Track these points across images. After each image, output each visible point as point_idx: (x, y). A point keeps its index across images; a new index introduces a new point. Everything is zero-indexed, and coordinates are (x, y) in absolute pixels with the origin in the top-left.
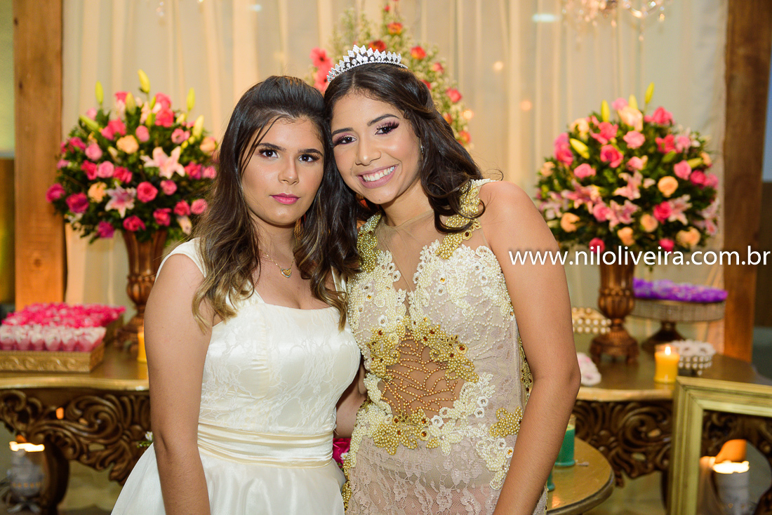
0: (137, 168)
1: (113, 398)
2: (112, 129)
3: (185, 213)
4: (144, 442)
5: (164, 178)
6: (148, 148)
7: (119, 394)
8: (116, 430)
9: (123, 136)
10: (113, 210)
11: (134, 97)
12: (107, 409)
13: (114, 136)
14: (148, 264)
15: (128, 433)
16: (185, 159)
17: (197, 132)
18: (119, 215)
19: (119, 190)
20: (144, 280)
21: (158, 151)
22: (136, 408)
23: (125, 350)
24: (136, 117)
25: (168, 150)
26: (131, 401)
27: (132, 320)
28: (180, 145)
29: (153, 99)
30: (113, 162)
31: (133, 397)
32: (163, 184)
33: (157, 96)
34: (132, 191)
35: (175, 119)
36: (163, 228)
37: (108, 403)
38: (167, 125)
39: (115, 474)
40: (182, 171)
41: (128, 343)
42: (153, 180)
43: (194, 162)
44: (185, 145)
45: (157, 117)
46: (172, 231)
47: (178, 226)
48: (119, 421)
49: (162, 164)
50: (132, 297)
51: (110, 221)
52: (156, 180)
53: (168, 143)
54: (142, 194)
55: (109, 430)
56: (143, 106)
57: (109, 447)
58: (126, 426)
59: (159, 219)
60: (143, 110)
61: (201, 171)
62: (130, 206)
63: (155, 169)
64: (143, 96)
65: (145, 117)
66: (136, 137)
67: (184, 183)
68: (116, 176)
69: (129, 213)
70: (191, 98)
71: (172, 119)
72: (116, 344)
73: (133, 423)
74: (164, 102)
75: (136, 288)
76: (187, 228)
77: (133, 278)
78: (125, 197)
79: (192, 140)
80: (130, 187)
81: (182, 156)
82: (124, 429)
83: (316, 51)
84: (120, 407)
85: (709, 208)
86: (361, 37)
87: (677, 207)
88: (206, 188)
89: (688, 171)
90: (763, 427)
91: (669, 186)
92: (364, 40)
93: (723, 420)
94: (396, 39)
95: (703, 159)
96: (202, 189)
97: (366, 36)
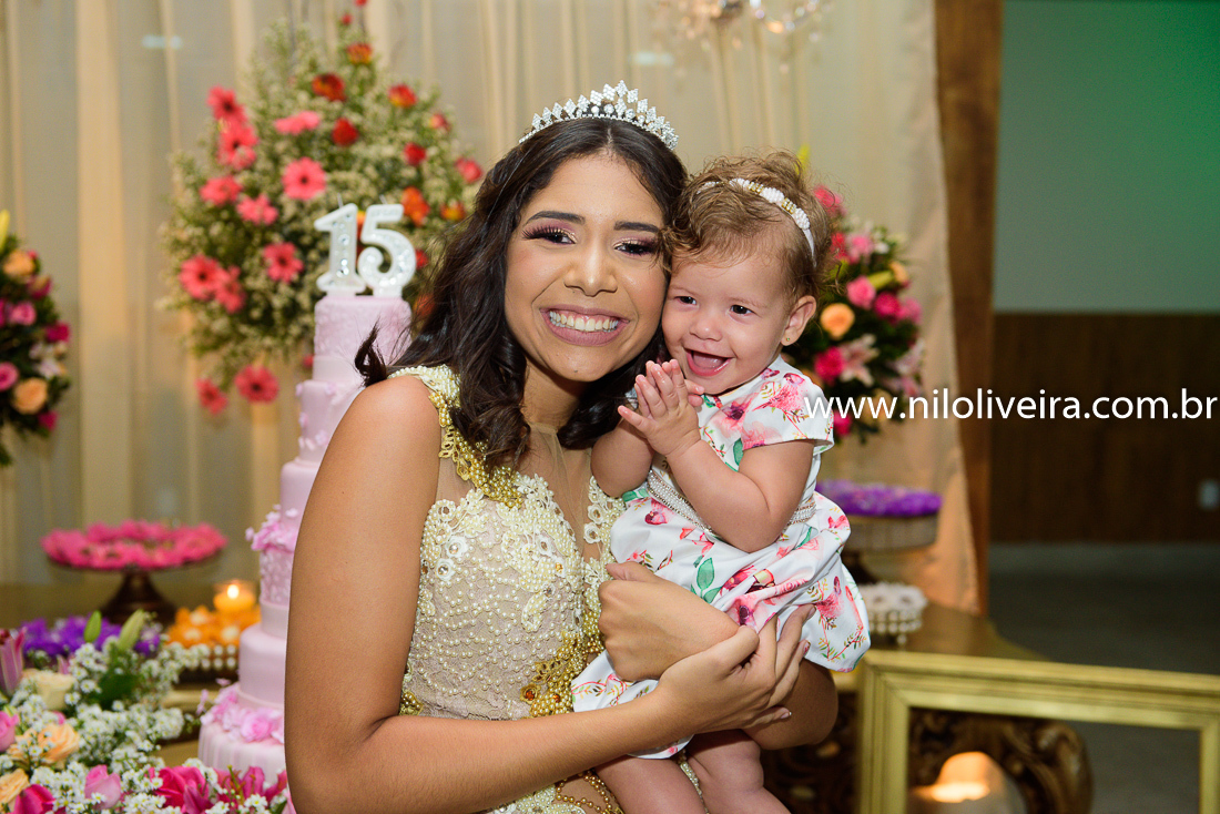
85: (907, 356)
86: (300, 69)
87: (854, 356)
88: (16, 342)
89: (871, 294)
90: (1009, 730)
91: (840, 320)
92: (305, 74)
93: (943, 721)
94: (363, 73)
95: (892, 272)
96: (7, 346)
97: (308, 68)
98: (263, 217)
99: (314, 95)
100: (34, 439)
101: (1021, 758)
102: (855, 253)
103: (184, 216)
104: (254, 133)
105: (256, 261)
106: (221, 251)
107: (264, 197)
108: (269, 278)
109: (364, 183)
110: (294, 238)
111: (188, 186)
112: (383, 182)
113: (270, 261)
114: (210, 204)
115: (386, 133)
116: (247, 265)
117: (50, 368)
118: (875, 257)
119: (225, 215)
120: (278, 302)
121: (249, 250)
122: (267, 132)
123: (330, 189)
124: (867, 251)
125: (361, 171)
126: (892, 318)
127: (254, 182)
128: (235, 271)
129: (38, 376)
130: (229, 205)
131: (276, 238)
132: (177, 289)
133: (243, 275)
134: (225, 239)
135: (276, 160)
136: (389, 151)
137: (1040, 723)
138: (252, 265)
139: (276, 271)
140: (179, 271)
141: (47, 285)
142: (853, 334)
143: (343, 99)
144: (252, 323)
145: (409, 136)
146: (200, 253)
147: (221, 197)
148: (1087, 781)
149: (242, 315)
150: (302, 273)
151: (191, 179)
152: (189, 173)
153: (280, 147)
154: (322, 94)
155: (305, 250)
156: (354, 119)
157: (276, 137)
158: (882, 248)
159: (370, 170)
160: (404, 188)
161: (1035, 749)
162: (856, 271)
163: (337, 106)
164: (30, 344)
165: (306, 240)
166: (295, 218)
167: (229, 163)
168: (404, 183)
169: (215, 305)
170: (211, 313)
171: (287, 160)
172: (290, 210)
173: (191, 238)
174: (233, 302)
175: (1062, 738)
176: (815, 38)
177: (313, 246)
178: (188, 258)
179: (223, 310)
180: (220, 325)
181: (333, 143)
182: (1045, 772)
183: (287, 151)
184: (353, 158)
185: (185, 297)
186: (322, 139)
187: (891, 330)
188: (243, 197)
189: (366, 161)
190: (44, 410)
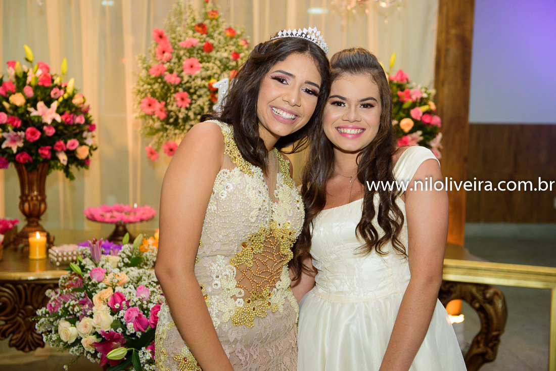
0: (25, 116)
1: (11, 286)
2: (5, 88)
3: (62, 150)
4: (35, 317)
5: (46, 124)
6: (33, 102)
7: (16, 283)
8: (14, 310)
9: (14, 93)
10: (7, 148)
11: (21, 65)
12: (6, 294)
13: (7, 93)
14: (35, 188)
15: (22, 311)
16: (61, 110)
17: (70, 90)
18: (12, 151)
19: (12, 133)
20: (32, 199)
21: (40, 104)
22: (29, 293)
23: (19, 251)
24: (23, 79)
25: (48, 104)
26: (24, 288)
27: (24, 229)
28: (57, 99)
29: (36, 66)
30: (6, 112)
31: (26, 285)
32: (45, 128)
33: (39, 64)
34: (22, 134)
35: (53, 81)
36: (46, 161)
37: (7, 290)
38: (47, 85)
39: (13, 342)
40: (59, 119)
41: (21, 246)
42: (37, 125)
43: (68, 112)
44: (61, 99)
45: (39, 79)
46: (52, 163)
47: (57, 159)
48: (16, 303)
49: (44, 114)
50: (24, 212)
51: (6, 156)
52: (39, 125)
53: (48, 98)
54: (29, 135)
55: (8, 310)
56: (28, 71)
57: (9, 322)
58: (21, 306)
59: (43, 154)
60: (29, 74)
61: (73, 119)
62: (21, 144)
63: (39, 117)
64: (29, 64)
65: (30, 79)
66: (24, 94)
67: (61, 128)
68: (9, 123)
69: (20, 150)
70: (64, 66)
71: (50, 81)
72: (12, 246)
73: (26, 304)
74: (44, 69)
75: (26, 205)
76: (64, 160)
77: (24, 198)
78: (16, 138)
79: (66, 96)
80: (20, 131)
81: (58, 108)
82: (19, 309)
83: (156, 31)
84: (16, 293)
85: (434, 140)
86: (189, 21)
87: (413, 139)
88: (78, 131)
89: (421, 114)
90: (474, 290)
91: (408, 125)
92: (191, 23)
93: (447, 286)
94: (214, 22)
95: (429, 105)
96: (74, 132)
97: (192, 21)
98: (175, 81)
99: (195, 31)
100: (83, 170)
101: (478, 302)
102: (414, 97)
103: (143, 81)
104: (171, 47)
105: (172, 99)
106: (158, 94)
107: (175, 73)
108: (177, 106)
109: (216, 67)
110: (187, 90)
111: (144, 68)
112: (222, 67)
113: (178, 99)
114: (153, 76)
115: (224, 47)
116: (168, 101)
117: (89, 142)
118: (422, 99)
119: (159, 80)
120: (181, 116)
121: (169, 95)
122: (176, 47)
123: (202, 70)
124: (419, 96)
125: (214, 63)
126: (429, 124)
127: (172, 67)
128: (163, 103)
129: (85, 144)
130: (161, 77)
131: (181, 90)
132: (139, 110)
133: (166, 105)
134: (159, 90)
135: (179, 58)
136: (225, 55)
137: (487, 287)
138: (170, 101)
139: (180, 103)
140: (140, 103)
141: (88, 108)
142: (413, 131)
143: (207, 33)
144: (170, 124)
145: (233, 48)
146: (149, 95)
147: (158, 73)
148: (505, 310)
149: (166, 121)
150: (191, 104)
151: (145, 65)
152: (144, 64)
153: (182, 53)
154: (198, 31)
155: (191, 94)
156: (211, 41)
157: (180, 49)
158: (425, 95)
159: (218, 62)
160: (231, 70)
161: (485, 298)
162: (414, 105)
163: (204, 36)
164: (82, 132)
165: (192, 91)
166: (188, 82)
167: (161, 59)
168: (230, 67)
169: (155, 117)
170: (153, 120)
171: (184, 58)
172: (186, 79)
173: (146, 89)
174: (163, 115)
175: (496, 294)
176: (399, 9)
177: (195, 93)
178: (144, 98)
179: (158, 118)
180: (157, 125)
181: (203, 51)
182: (488, 307)
183: (184, 54)
184: (210, 57)
185: (143, 114)
186: (198, 50)
187: (429, 129)
188: (167, 73)
189: (215, 59)
190: (87, 158)
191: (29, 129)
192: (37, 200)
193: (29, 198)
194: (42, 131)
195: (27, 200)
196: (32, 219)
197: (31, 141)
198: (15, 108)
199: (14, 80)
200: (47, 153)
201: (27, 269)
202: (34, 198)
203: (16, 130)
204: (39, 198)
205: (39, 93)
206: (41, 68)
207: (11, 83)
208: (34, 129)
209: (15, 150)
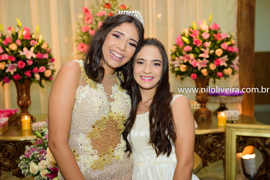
85: (235, 60)
86: (101, 2)
87: (223, 60)
88: (45, 62)
89: (227, 46)
90: (259, 141)
91: (220, 52)
93: (244, 139)
94: (115, 2)
95: (231, 41)
96: (43, 63)
97: (103, 2)
99: (104, 8)
101: (261, 147)
102: (223, 38)
103: (78, 35)
104: (92, 16)
106: (86, 42)
111: (78, 28)
114: (83, 32)
117: (51, 67)
119: (87, 34)
122: (95, 16)
124: (226, 37)
126: (231, 52)
127: (92, 27)
129: (49, 69)
130: (87, 32)
132: (77, 50)
134: (87, 39)
135: (97, 22)
137: (266, 139)
140: (77, 46)
141: (50, 50)
142: (223, 55)
143: (111, 8)
146: (81, 42)
147: (86, 30)
152: (79, 25)
153: (98, 19)
154: (106, 7)
156: (113, 12)
157: (97, 17)
158: (229, 36)
161: (265, 145)
162: (223, 42)
163: (109, 10)
164: (47, 63)
167: (87, 23)
171: (99, 21)
173: (80, 39)
178: (79, 43)
182: (267, 149)
185: (79, 52)
187: (231, 54)
188: (90, 30)
190: (51, 76)
191: (19, 62)
192: (26, 99)
193: (22, 98)
194: (26, 63)
195: (20, 99)
196: (24, 109)
197: (21, 68)
198: (12, 51)
199: (11, 37)
200: (29, 74)
201: (21, 135)
202: (24, 98)
203: (13, 62)
204: (27, 98)
205: (24, 43)
206: (26, 30)
207: (10, 38)
208: (22, 62)
209: (12, 73)
